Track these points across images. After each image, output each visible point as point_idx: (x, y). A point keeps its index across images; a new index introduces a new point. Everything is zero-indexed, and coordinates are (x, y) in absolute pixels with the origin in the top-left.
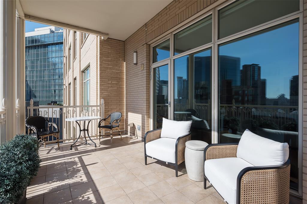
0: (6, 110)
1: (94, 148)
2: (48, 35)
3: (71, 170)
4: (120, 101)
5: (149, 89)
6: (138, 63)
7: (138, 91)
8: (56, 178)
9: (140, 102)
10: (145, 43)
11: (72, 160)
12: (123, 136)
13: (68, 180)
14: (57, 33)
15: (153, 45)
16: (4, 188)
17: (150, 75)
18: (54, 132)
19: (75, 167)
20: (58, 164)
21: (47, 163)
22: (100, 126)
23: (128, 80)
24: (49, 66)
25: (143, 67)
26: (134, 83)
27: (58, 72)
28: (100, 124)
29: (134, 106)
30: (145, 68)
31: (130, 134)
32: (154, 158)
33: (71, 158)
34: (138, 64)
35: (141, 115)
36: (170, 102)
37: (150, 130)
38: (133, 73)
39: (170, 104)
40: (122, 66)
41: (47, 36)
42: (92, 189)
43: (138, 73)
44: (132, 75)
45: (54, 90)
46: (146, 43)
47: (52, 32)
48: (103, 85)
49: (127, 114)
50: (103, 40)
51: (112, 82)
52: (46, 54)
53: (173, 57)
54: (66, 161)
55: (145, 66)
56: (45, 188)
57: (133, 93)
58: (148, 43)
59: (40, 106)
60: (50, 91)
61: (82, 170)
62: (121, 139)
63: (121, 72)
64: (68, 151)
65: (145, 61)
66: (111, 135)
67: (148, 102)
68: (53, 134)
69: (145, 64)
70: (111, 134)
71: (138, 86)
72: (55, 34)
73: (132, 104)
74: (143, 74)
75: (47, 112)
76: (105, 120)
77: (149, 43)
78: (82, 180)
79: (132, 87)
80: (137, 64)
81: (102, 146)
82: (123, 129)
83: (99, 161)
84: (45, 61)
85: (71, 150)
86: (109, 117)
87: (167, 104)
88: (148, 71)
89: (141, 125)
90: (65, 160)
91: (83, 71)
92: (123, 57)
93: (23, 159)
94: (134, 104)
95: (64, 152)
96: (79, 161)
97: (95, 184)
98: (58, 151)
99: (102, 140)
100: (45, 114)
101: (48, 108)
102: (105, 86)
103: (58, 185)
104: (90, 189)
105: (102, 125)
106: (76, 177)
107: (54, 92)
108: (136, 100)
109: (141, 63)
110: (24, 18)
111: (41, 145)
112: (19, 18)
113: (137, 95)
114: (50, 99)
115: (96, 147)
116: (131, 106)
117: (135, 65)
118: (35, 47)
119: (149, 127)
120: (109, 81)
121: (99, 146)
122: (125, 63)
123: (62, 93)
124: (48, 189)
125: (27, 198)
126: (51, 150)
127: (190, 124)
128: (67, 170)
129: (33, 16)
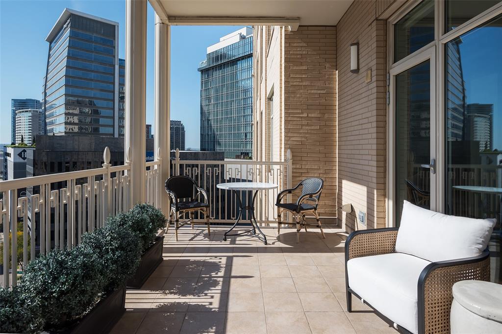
0: (130, 165)
1: (262, 245)
2: (237, 44)
3: (206, 279)
4: (327, 155)
5: (385, 127)
6: (360, 67)
7: (362, 132)
8: (178, 288)
9: (364, 157)
10: (374, 18)
11: (216, 260)
12: (326, 231)
13: (192, 297)
14: (249, 39)
15: (394, 20)
16: (59, 287)
17: (388, 93)
18: (202, 205)
19: (213, 274)
20: (195, 262)
21: (180, 257)
22: (278, 204)
23: (343, 109)
24: (237, 96)
25: (369, 75)
26: (353, 114)
27: (250, 102)
28: (279, 200)
29: (352, 166)
30: (374, 79)
31: (346, 229)
32: (365, 302)
33: (216, 257)
34: (361, 71)
35: (364, 189)
36: (435, 161)
37: (387, 227)
38: (352, 91)
39: (435, 166)
40: (331, 80)
41: (235, 46)
42: (216, 329)
43: (361, 92)
44: (350, 97)
45: (245, 133)
46: (377, 19)
47: (243, 38)
48: (291, 123)
49: (340, 183)
50: (291, 31)
51: (310, 115)
52: (234, 76)
53: (441, 37)
54: (208, 259)
55: (374, 73)
56: (155, 301)
57: (352, 138)
58: (380, 18)
59: (225, 160)
60: (239, 135)
61: (221, 283)
62: (322, 236)
63: (330, 93)
64: (218, 243)
65: (375, 62)
66: (298, 226)
67: (382, 158)
68: (199, 209)
69: (374, 68)
70: (298, 223)
71: (361, 122)
72: (247, 39)
73: (350, 161)
74: (369, 93)
75: (239, 171)
76: (290, 191)
77: (385, 16)
78: (211, 304)
79: (350, 124)
80: (359, 72)
81: (279, 244)
82: (334, 214)
83: (256, 274)
84: (232, 88)
85: (225, 241)
86: (300, 187)
87: (427, 166)
88: (382, 84)
89: (365, 210)
90: (206, 258)
91: (269, 97)
92: (335, 60)
93: (111, 245)
94: (353, 161)
95: (214, 242)
96: (224, 266)
97: (227, 319)
98: (207, 239)
99: (283, 231)
100: (237, 174)
101: (241, 163)
102: (294, 123)
103: (173, 301)
104: (214, 328)
105: (282, 202)
106: (206, 295)
107: (244, 138)
108: (357, 152)
109: (366, 68)
110: (167, 22)
111: (184, 225)
112: (163, 23)
113: (358, 142)
114: (240, 149)
115: (266, 243)
116: (349, 165)
117: (355, 75)
118: (220, 67)
119: (385, 218)
120: (302, 113)
121: (273, 243)
122: (337, 71)
123: (251, 139)
124: (157, 304)
125: (126, 309)
126: (198, 234)
127: (488, 229)
128: (199, 277)
129: (179, 17)
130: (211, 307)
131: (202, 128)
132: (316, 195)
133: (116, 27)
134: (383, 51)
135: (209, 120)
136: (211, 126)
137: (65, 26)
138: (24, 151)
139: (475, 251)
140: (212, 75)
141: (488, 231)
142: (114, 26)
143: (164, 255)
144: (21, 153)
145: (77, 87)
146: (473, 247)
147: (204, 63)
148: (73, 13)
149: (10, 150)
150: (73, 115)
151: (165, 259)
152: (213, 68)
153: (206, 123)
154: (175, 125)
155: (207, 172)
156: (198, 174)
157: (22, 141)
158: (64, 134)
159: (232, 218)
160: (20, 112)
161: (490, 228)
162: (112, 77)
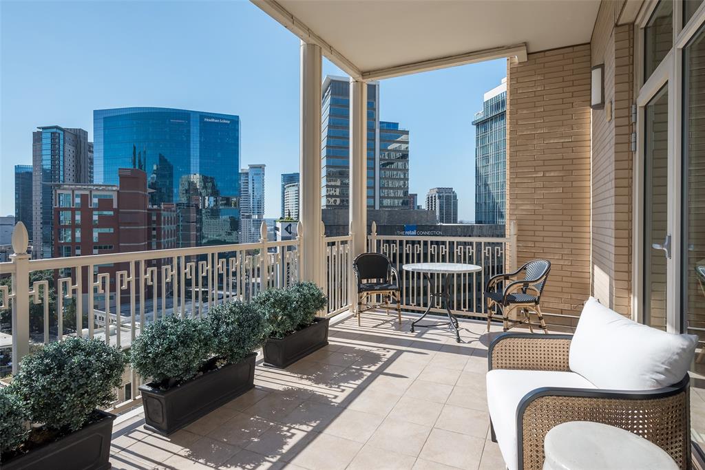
1: (453, 342)
3: (353, 370)
5: (630, 187)
8: (318, 375)
9: (607, 232)
10: (613, 23)
11: (384, 353)
13: (324, 386)
17: (634, 136)
19: (366, 367)
23: (595, 162)
25: (610, 110)
26: (601, 169)
33: (385, 349)
35: (608, 278)
36: (670, 238)
39: (668, 247)
40: (581, 122)
42: (318, 424)
44: (599, 144)
46: (616, 26)
48: (519, 185)
49: (593, 269)
50: (520, 63)
51: (547, 174)
55: (614, 106)
56: (286, 383)
57: (600, 204)
61: (365, 378)
64: (403, 333)
65: (614, 89)
67: (625, 233)
69: (614, 99)
70: (505, 319)
71: (605, 180)
73: (598, 237)
76: (506, 277)
77: (626, 19)
78: (336, 397)
79: (598, 185)
81: (476, 344)
83: (412, 376)
85: (412, 332)
88: (626, 123)
90: (371, 348)
92: (588, 92)
96: (386, 360)
97: (337, 416)
98: (395, 328)
103: (303, 387)
104: (318, 422)
106: (339, 387)
108: (603, 224)
112: (356, 81)
113: (603, 210)
115: (459, 340)
117: (602, 111)
120: (536, 172)
121: (470, 342)
125: (255, 385)
126: (387, 322)
127: (679, 351)
128: (348, 367)
129: (374, 71)
130: (334, 400)
131: (478, 195)
132: (535, 283)
133: (377, 86)
134: (628, 72)
135: (486, 185)
136: (489, 193)
137: (326, 94)
138: (290, 225)
139: (649, 383)
140: (491, 127)
141: (678, 354)
142: (375, 86)
143: (329, 338)
144: (287, 227)
145: (337, 157)
146: (647, 377)
147: (480, 114)
148: (334, 79)
149: (279, 225)
150: (336, 187)
151: (330, 343)
152: (491, 119)
153: (482, 188)
154: (446, 193)
155: (485, 253)
156: (472, 254)
157: (289, 215)
158: (325, 207)
159: (436, 306)
160: (288, 187)
161: (683, 349)
162: (373, 142)
